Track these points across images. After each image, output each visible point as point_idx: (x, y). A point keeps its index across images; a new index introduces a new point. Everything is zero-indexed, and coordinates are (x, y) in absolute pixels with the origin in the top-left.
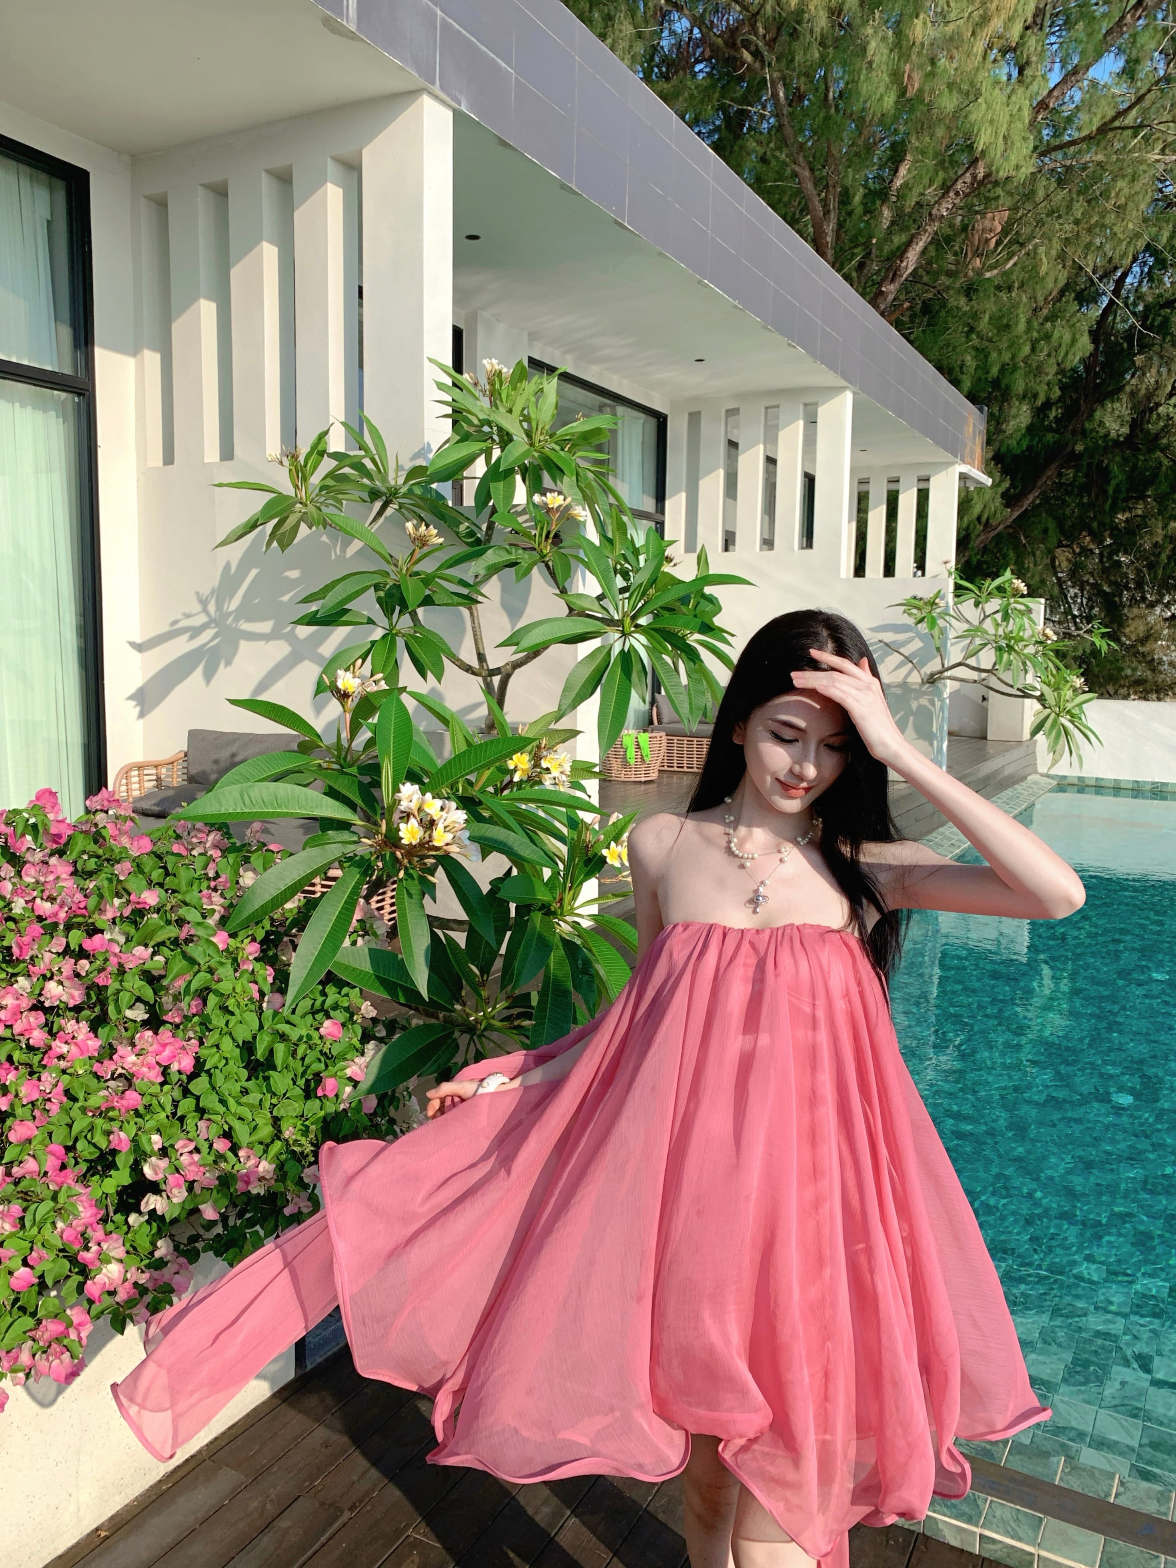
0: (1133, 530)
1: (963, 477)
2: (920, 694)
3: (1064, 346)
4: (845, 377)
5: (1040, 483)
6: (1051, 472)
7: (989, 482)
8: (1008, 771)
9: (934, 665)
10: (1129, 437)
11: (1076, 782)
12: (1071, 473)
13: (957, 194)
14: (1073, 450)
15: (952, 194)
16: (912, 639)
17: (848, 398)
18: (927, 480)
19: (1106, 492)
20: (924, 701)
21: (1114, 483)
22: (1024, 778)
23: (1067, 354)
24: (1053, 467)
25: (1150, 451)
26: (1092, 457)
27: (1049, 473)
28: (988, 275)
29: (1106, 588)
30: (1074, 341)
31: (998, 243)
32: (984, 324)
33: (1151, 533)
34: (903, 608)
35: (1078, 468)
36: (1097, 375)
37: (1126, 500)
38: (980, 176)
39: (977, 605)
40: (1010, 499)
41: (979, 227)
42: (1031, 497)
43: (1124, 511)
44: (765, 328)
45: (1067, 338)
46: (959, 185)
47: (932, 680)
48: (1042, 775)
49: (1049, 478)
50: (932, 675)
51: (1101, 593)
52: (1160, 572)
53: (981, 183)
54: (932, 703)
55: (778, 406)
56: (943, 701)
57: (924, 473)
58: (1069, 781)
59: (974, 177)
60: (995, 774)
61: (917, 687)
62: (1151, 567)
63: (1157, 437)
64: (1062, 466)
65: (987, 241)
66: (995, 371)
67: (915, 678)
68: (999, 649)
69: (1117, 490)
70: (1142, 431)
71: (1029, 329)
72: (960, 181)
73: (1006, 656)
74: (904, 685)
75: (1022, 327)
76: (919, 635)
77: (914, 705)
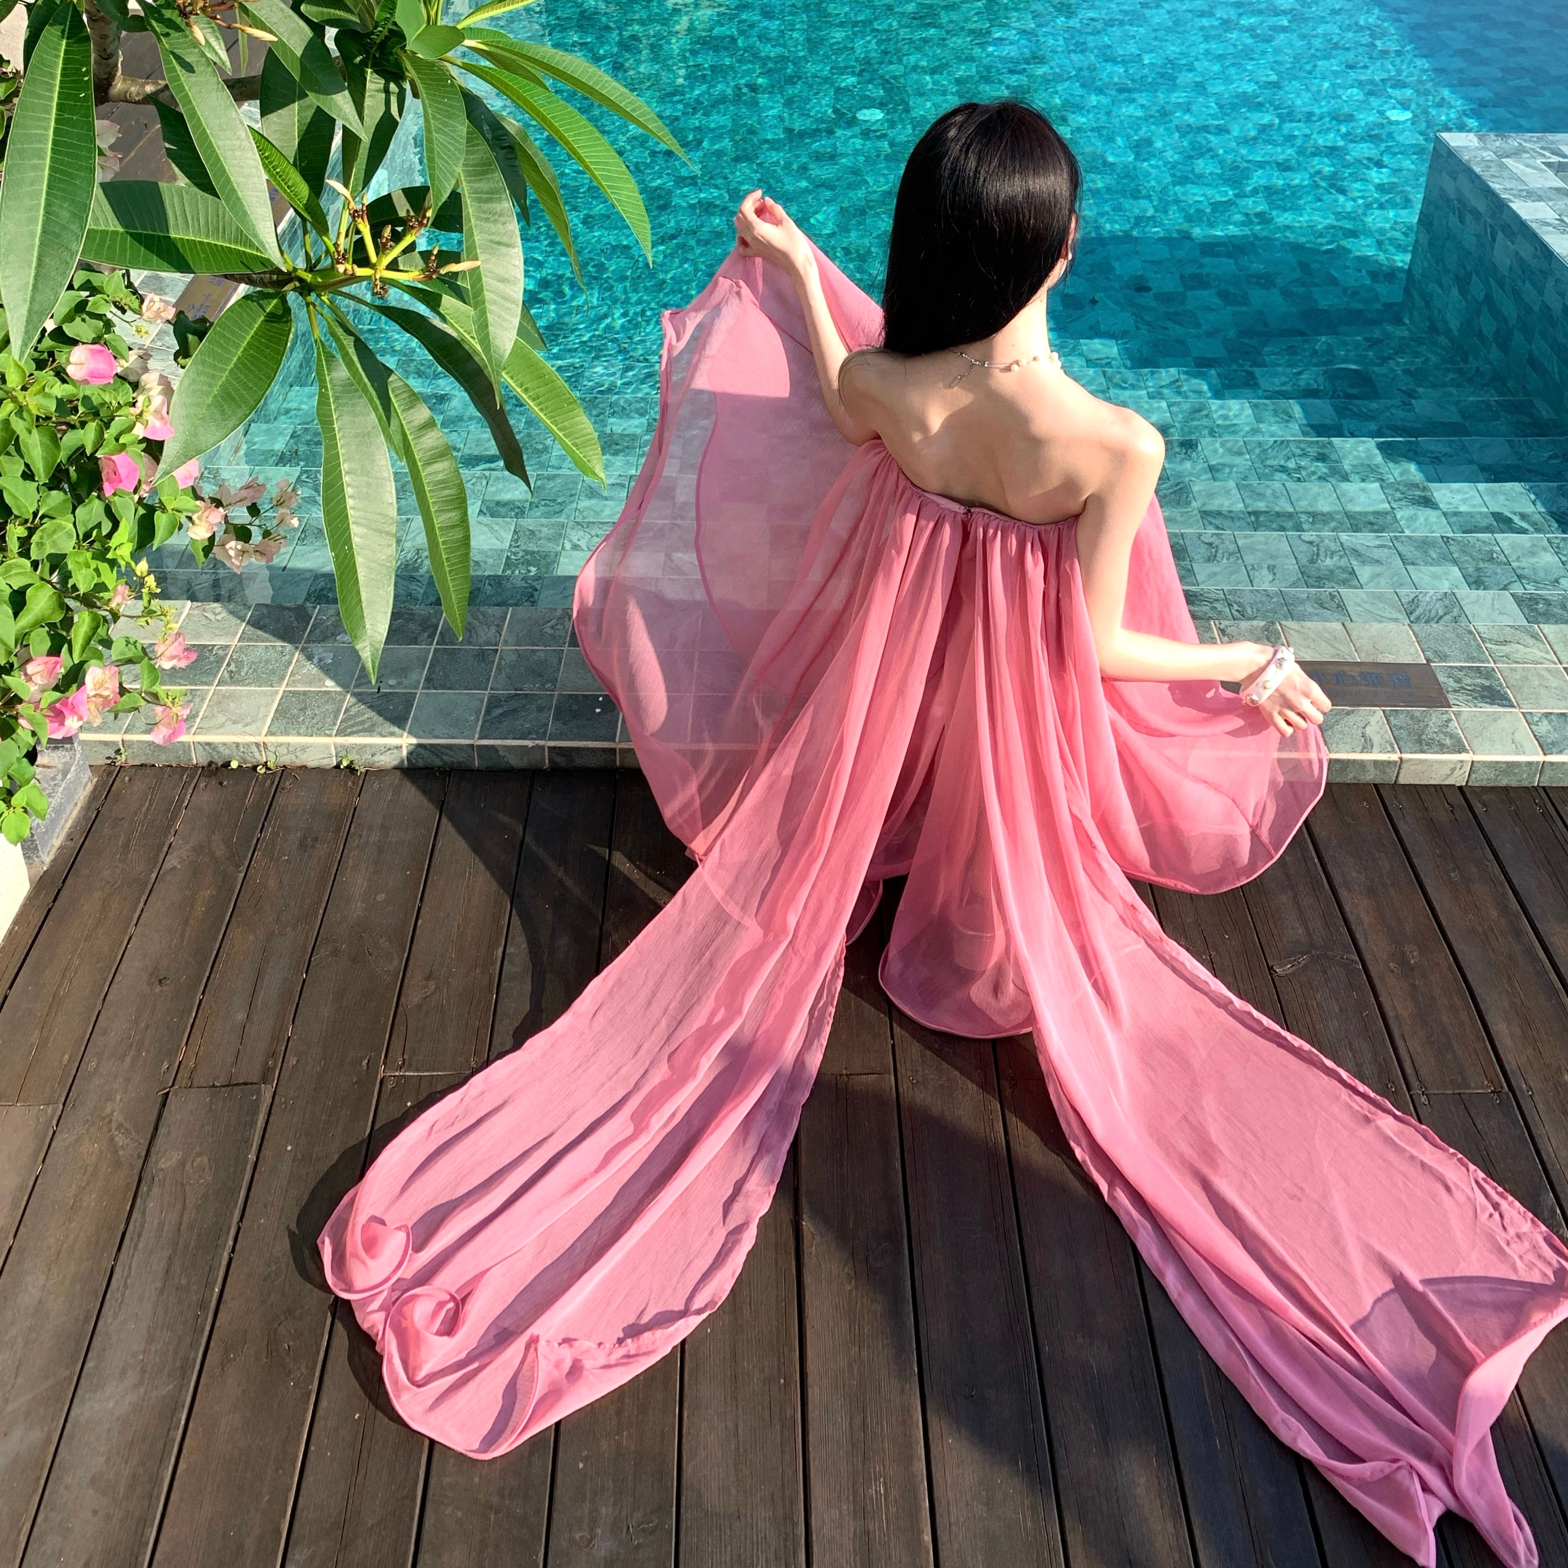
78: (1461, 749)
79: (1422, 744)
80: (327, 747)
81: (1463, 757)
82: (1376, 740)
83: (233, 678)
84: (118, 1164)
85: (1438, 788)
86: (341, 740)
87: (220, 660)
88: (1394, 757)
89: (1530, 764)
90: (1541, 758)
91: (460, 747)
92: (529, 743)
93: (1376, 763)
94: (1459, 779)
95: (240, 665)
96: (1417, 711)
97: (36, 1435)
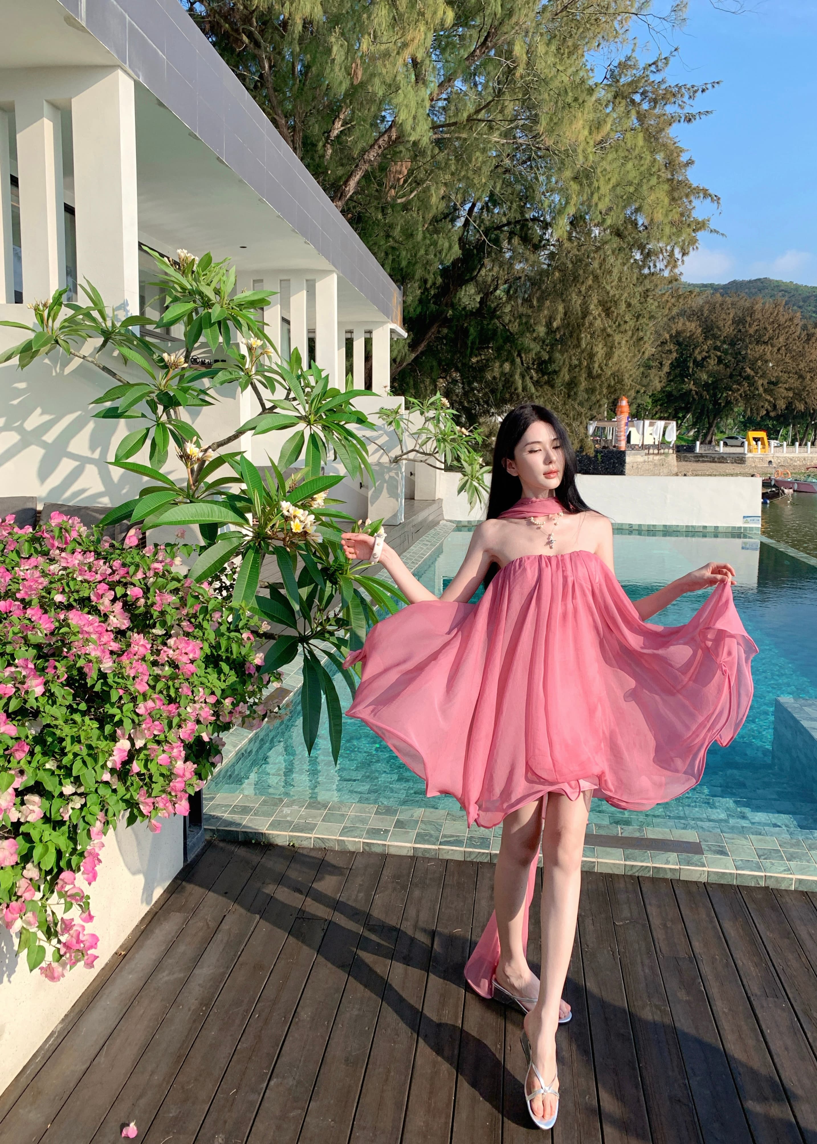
0: (483, 368)
1: (392, 331)
2: (390, 470)
3: (445, 251)
4: (334, 265)
5: (428, 336)
6: (434, 329)
7: (405, 335)
8: (431, 518)
9: (396, 452)
10: (479, 310)
11: (466, 524)
12: (445, 331)
13: (380, 147)
14: (446, 316)
15: (376, 147)
16: (382, 435)
17: (335, 277)
18: (370, 332)
19: (466, 344)
20: (392, 474)
21: (471, 338)
22: (438, 523)
23: (446, 255)
24: (435, 326)
25: (492, 319)
26: (458, 321)
27: (433, 330)
28: (399, 201)
29: (466, 404)
30: (450, 247)
31: (405, 182)
32: (397, 232)
33: (492, 370)
34: (378, 415)
35: (449, 328)
36: (459, 268)
37: (478, 349)
38: (394, 138)
39: (422, 413)
40: (413, 345)
41: (393, 169)
42: (423, 345)
43: (476, 356)
44: (294, 231)
45: (446, 245)
46: (381, 142)
47: (396, 460)
48: (447, 521)
49: (433, 333)
50: (396, 457)
51: (464, 407)
52: (499, 395)
53: (394, 142)
54: (397, 474)
55: (289, 280)
56: (402, 473)
57: (368, 328)
58: (463, 524)
59: (390, 137)
60: (425, 520)
61: (388, 465)
62: (493, 391)
63: (495, 310)
64: (440, 326)
65: (399, 179)
66: (404, 264)
67: (385, 459)
68: (438, 441)
69: (473, 343)
70: (486, 306)
71: (424, 238)
72: (381, 139)
73: (442, 444)
74: (379, 464)
75: (420, 237)
76: (386, 433)
77: (387, 477)
78: (704, 866)
79: (689, 864)
80: (286, 836)
81: (704, 869)
82: (671, 861)
83: (255, 814)
84: (208, 928)
85: (696, 883)
86: (291, 834)
87: (251, 810)
88: (677, 867)
89: (731, 874)
90: (735, 872)
91: (332, 840)
92: (357, 840)
93: (670, 869)
94: (704, 879)
95: (258, 811)
96: (690, 855)
97: (182, 975)
